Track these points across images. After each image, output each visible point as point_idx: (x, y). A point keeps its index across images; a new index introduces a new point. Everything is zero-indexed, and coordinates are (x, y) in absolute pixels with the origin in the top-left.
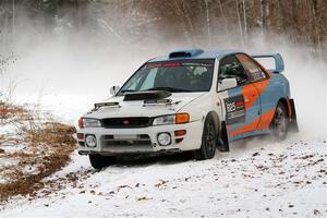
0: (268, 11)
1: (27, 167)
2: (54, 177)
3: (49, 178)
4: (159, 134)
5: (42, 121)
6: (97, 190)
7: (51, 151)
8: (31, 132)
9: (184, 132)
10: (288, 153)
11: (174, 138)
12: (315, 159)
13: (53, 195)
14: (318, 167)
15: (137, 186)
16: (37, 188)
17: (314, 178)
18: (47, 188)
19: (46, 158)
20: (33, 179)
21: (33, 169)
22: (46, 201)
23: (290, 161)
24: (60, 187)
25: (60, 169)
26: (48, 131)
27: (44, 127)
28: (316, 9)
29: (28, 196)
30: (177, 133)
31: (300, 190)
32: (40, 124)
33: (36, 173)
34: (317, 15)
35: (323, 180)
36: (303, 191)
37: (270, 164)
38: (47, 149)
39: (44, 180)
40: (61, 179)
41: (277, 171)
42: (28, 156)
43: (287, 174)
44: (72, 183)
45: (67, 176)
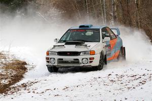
0: (115, 8)
1: (3, 81)
2: (15, 85)
3: (13, 86)
4: (83, 59)
5: (11, 59)
6: (36, 91)
7: (14, 73)
8: (5, 64)
9: (93, 58)
10: (125, 74)
11: (89, 61)
12: (137, 77)
13: (15, 93)
14: (138, 81)
15: (55, 89)
16: (8, 90)
17: (137, 86)
18: (12, 90)
19: (12, 76)
20: (6, 86)
21: (6, 81)
22: (12, 96)
23: (125, 78)
24: (18, 90)
25: (18, 82)
26: (13, 64)
27: (11, 62)
28: (138, 7)
29: (4, 94)
30: (90, 59)
31: (130, 91)
32: (9, 60)
33: (7, 83)
34: (138, 10)
35: (141, 87)
36: (132, 92)
37: (116, 79)
38: (12, 72)
39: (11, 86)
40: (19, 86)
41: (119, 82)
42: (3, 75)
43: (124, 84)
44: (24, 88)
45: (22, 85)
